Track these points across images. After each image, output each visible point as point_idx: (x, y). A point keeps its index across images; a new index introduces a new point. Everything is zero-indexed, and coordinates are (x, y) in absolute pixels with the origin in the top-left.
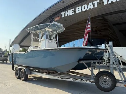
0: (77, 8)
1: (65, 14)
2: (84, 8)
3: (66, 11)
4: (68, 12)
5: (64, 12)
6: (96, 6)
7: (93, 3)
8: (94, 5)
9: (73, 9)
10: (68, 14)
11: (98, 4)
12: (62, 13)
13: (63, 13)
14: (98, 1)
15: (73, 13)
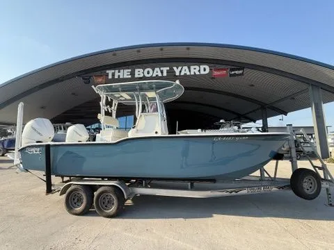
0: (137, 71)
1: (113, 75)
2: (148, 73)
3: (117, 71)
4: (119, 72)
5: (113, 71)
6: (165, 74)
7: (162, 69)
8: (162, 72)
9: (130, 70)
10: (119, 76)
11: (168, 72)
12: (107, 72)
13: (110, 72)
14: (168, 68)
15: (130, 76)
